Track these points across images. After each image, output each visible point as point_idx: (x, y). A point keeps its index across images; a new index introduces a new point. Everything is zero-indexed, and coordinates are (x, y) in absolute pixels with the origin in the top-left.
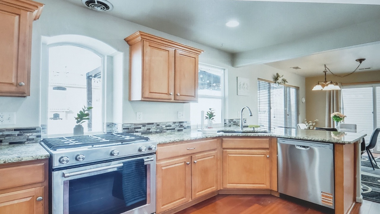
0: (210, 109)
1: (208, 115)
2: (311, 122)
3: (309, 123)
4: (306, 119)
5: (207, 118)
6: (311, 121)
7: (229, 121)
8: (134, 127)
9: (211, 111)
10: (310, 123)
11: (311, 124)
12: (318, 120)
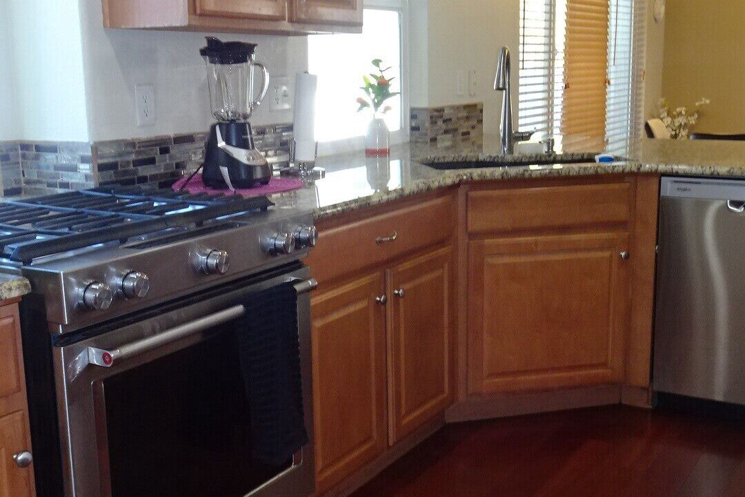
0: (377, 62)
1: (366, 90)
2: (683, 110)
3: (673, 117)
4: (662, 100)
5: (363, 104)
6: (681, 106)
7: (431, 117)
8: (133, 157)
9: (379, 74)
10: (680, 114)
11: (681, 120)
12: (708, 101)
